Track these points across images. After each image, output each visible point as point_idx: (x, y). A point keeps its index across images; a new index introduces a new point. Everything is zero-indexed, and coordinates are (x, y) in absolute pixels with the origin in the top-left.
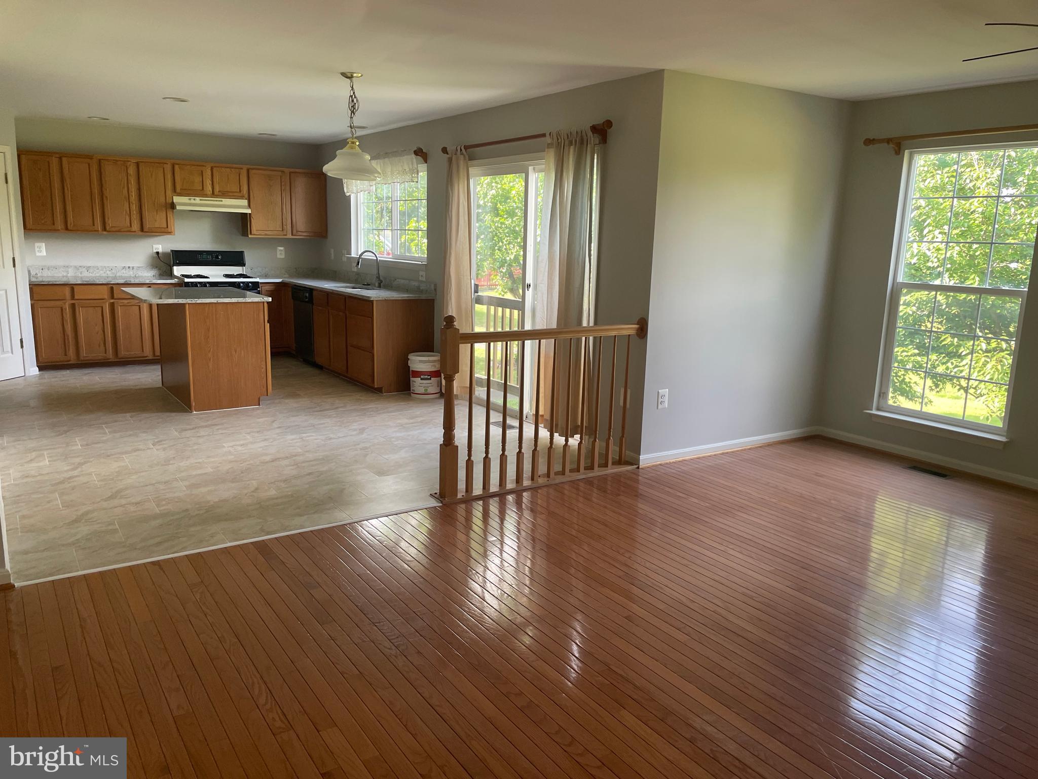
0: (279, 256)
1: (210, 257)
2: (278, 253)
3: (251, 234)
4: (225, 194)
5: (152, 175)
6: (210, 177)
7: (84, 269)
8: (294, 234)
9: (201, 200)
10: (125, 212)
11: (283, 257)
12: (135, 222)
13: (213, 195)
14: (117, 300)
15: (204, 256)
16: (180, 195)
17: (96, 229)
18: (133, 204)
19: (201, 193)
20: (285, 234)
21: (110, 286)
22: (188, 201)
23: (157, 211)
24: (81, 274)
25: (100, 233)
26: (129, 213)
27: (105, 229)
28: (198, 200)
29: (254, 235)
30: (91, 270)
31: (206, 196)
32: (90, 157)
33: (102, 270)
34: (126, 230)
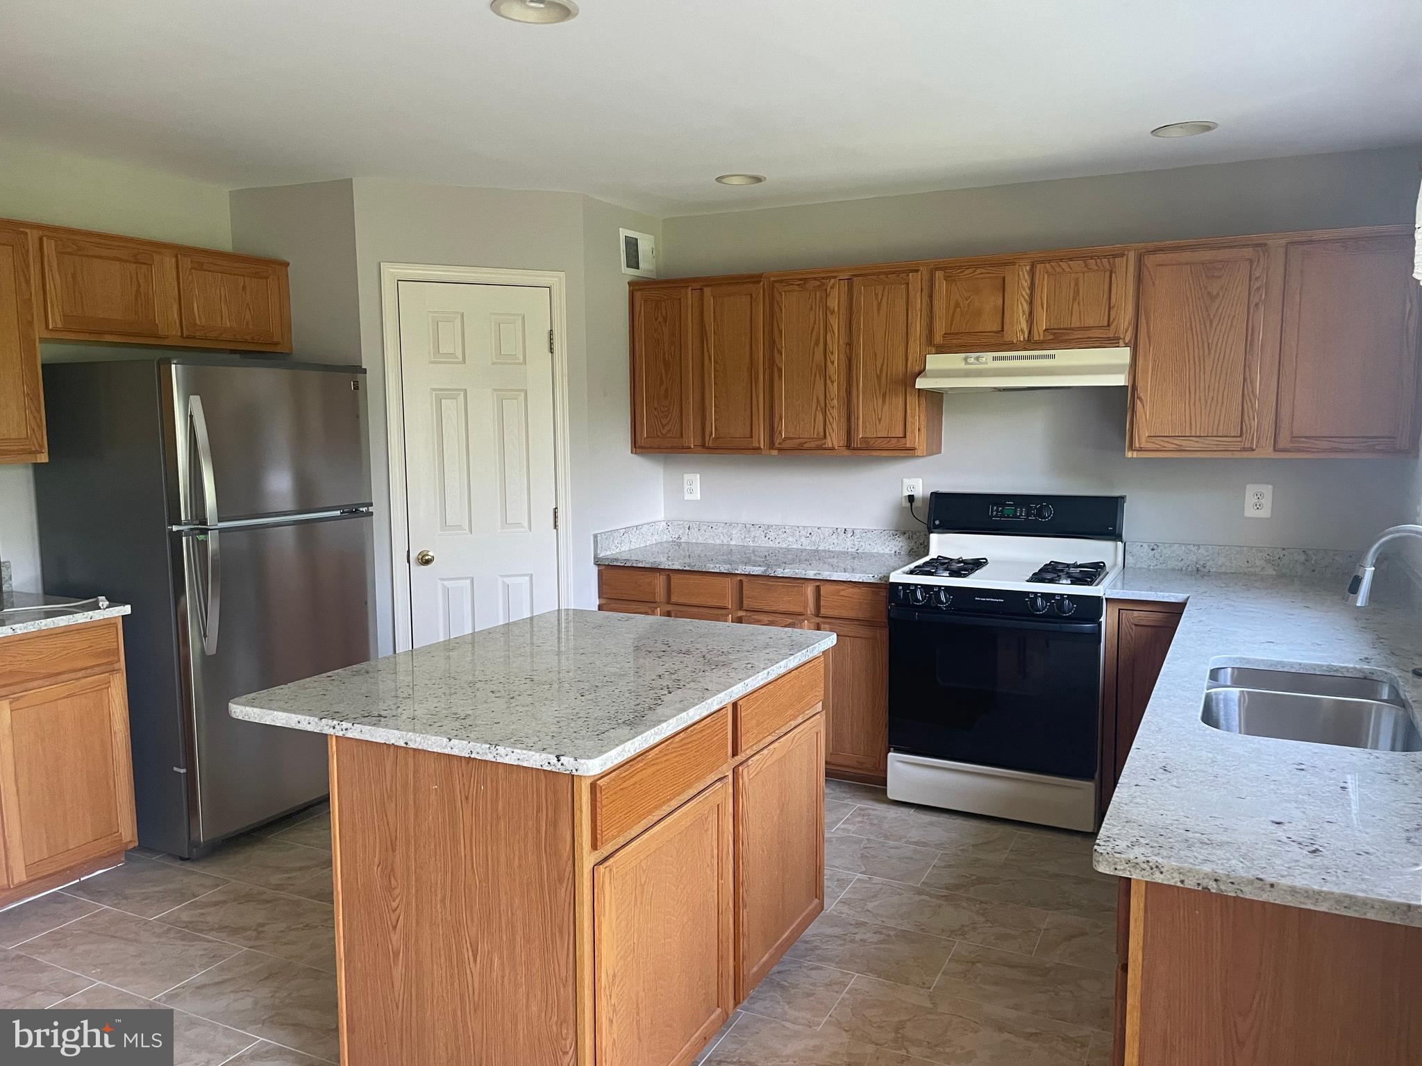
0: (1250, 512)
1: (1022, 513)
2: (1250, 500)
3: (1131, 448)
4: (1059, 338)
5: (879, 304)
6: (1026, 293)
7: (759, 533)
8: (1281, 445)
9: (995, 359)
10: (815, 400)
11: (1265, 513)
12: (835, 426)
13: (1031, 343)
14: (749, 614)
15: (1009, 511)
16: (941, 350)
17: (755, 444)
18: (832, 382)
19: (998, 342)
20: (1247, 445)
21: (739, 578)
22: (962, 365)
23: (884, 396)
24: (753, 541)
25: (764, 452)
26: (823, 405)
27: (772, 446)
28: (987, 359)
29: (1140, 450)
30: (772, 535)
31: (1011, 346)
32: (754, 279)
33: (793, 535)
34: (812, 445)
